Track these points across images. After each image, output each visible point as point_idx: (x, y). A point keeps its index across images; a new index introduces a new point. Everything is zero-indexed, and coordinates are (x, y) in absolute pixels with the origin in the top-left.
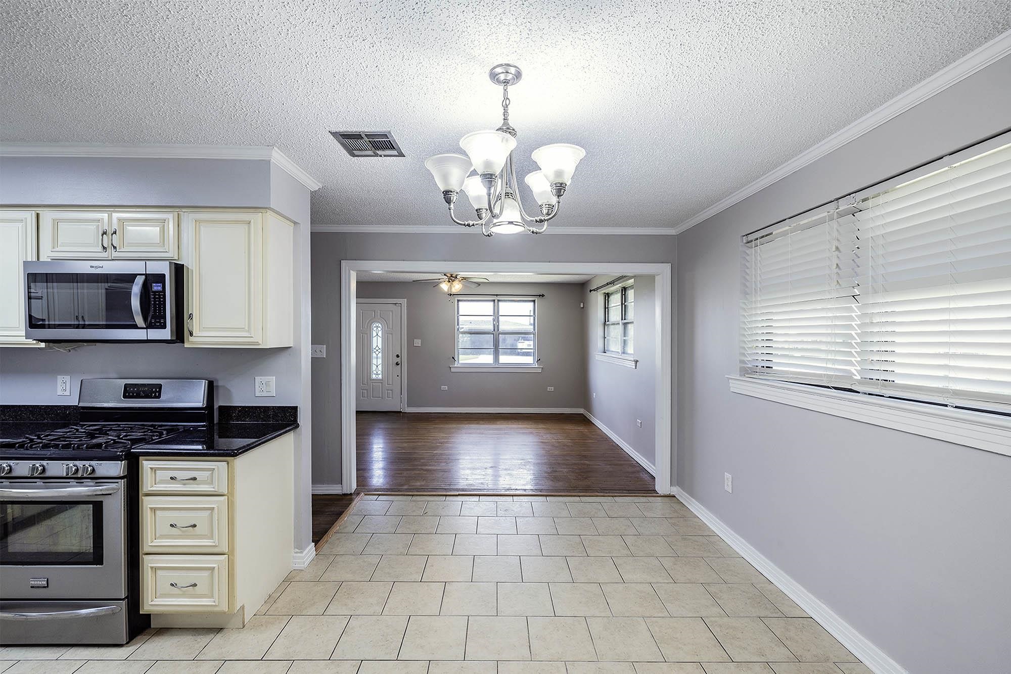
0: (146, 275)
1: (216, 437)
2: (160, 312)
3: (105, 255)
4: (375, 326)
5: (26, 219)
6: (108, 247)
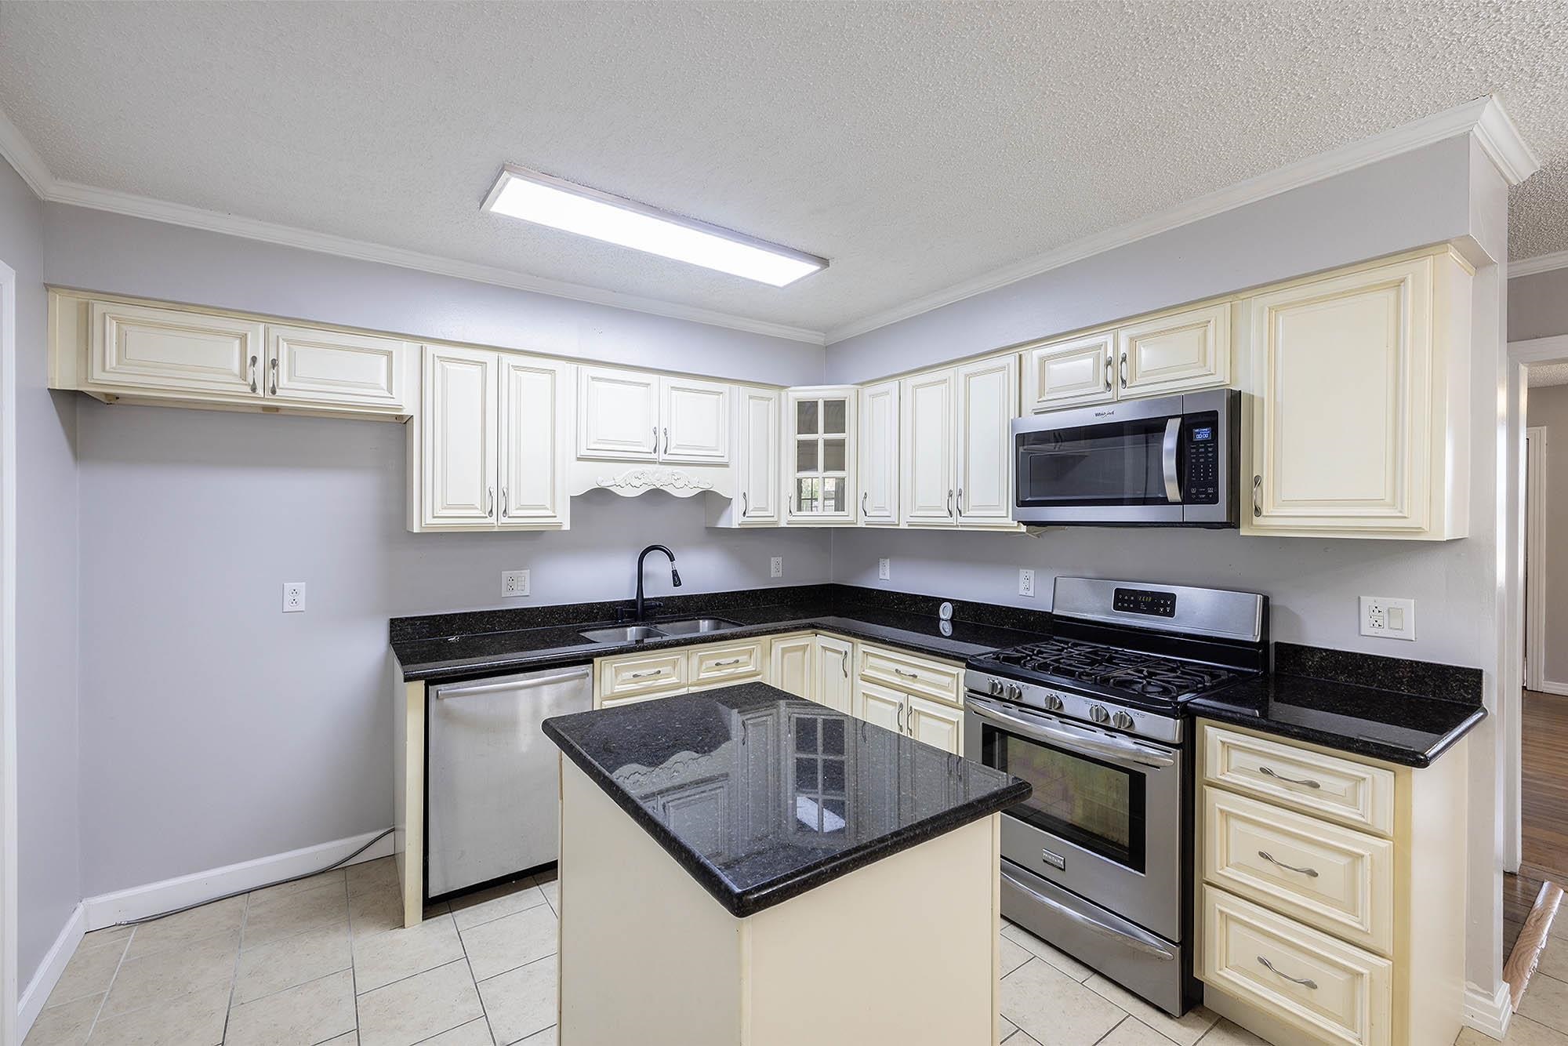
0: (1183, 416)
1: (1271, 700)
2: (1206, 476)
3: (1109, 395)
5: (1008, 364)
6: (1113, 382)
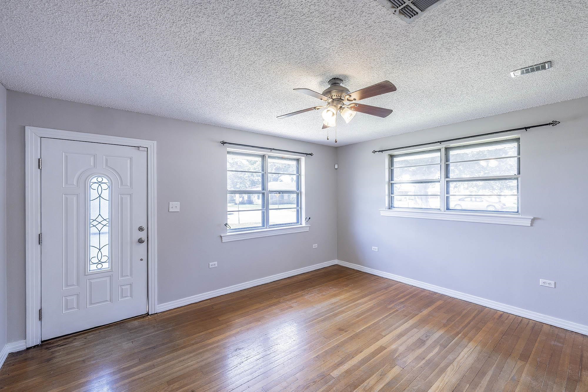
4: (95, 180)
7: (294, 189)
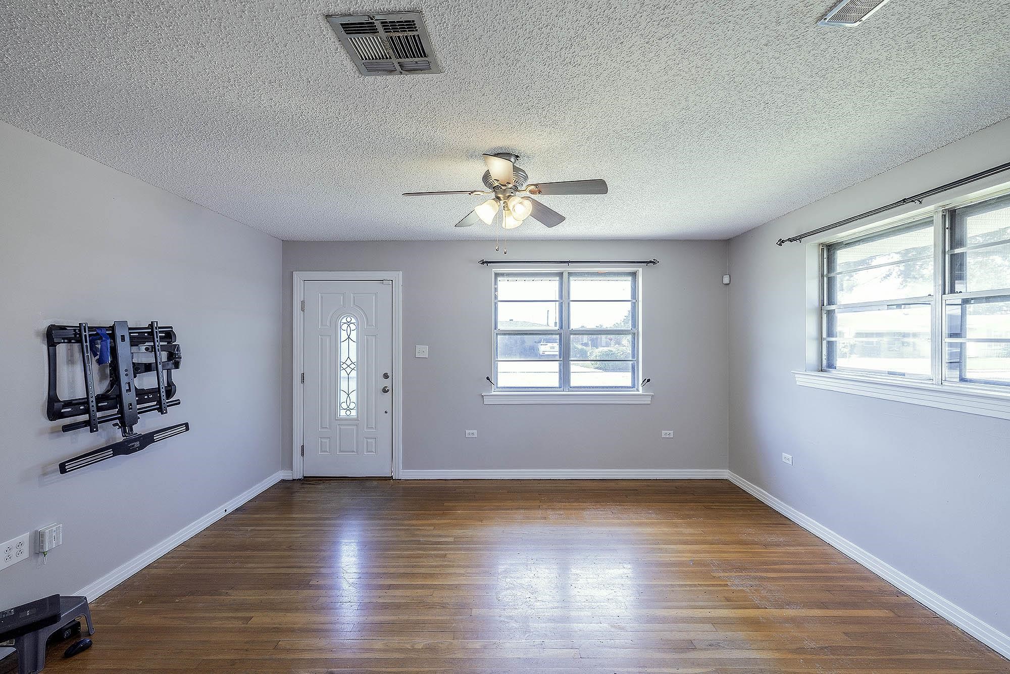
4: (344, 321)
7: (629, 326)
